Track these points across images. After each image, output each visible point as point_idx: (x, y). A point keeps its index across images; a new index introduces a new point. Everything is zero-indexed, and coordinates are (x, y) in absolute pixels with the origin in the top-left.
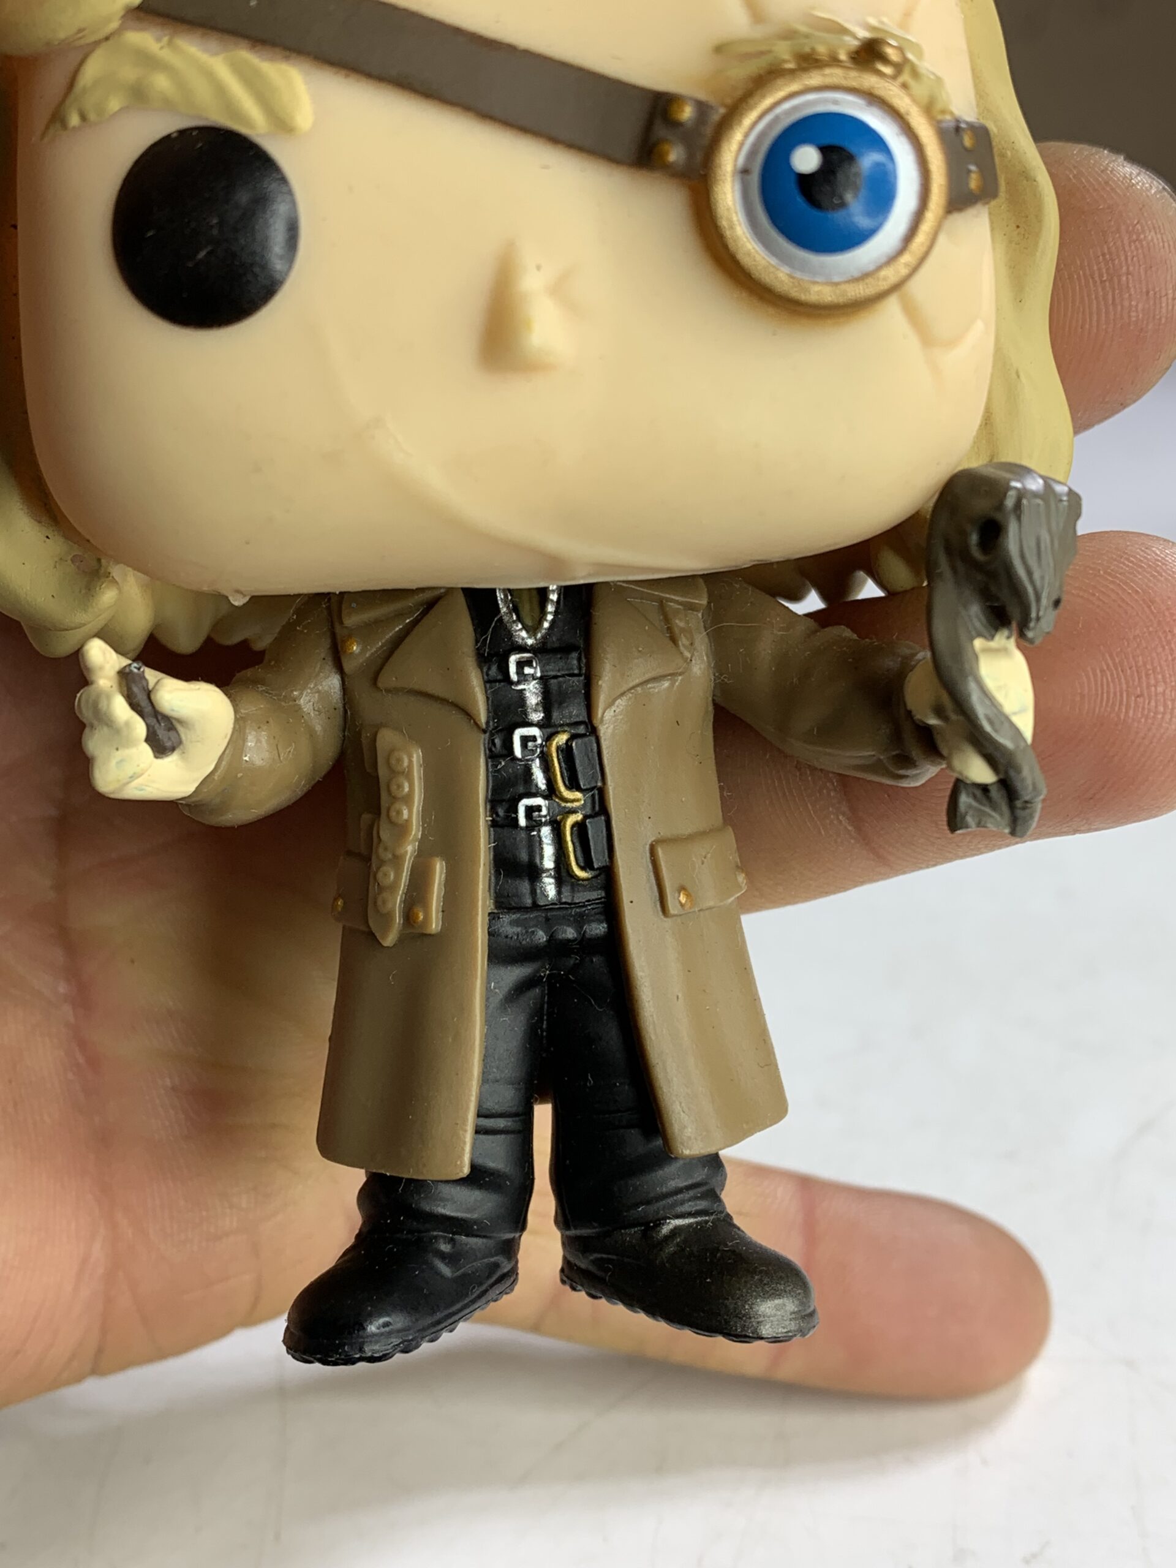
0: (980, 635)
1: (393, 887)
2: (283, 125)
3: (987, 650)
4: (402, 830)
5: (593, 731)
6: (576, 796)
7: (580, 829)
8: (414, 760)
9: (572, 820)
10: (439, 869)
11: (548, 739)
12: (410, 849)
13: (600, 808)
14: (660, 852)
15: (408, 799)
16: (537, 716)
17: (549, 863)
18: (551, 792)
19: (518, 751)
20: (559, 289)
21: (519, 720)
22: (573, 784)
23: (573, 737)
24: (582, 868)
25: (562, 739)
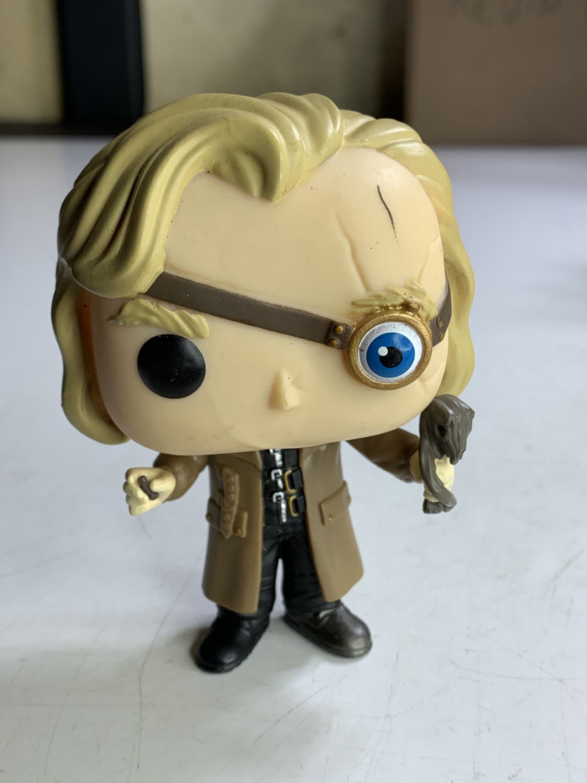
0: (436, 457)
1: (229, 522)
2: (199, 336)
3: (439, 463)
4: (232, 503)
5: (299, 469)
6: (293, 491)
7: (295, 501)
8: (236, 478)
9: (292, 498)
10: (246, 516)
11: (284, 472)
12: (235, 510)
13: (301, 492)
14: (322, 505)
15: (234, 493)
16: (279, 463)
17: (284, 511)
18: (284, 490)
19: (273, 478)
20: (295, 383)
21: (273, 466)
22: (292, 486)
23: (293, 471)
24: (295, 513)
25: (289, 472)
